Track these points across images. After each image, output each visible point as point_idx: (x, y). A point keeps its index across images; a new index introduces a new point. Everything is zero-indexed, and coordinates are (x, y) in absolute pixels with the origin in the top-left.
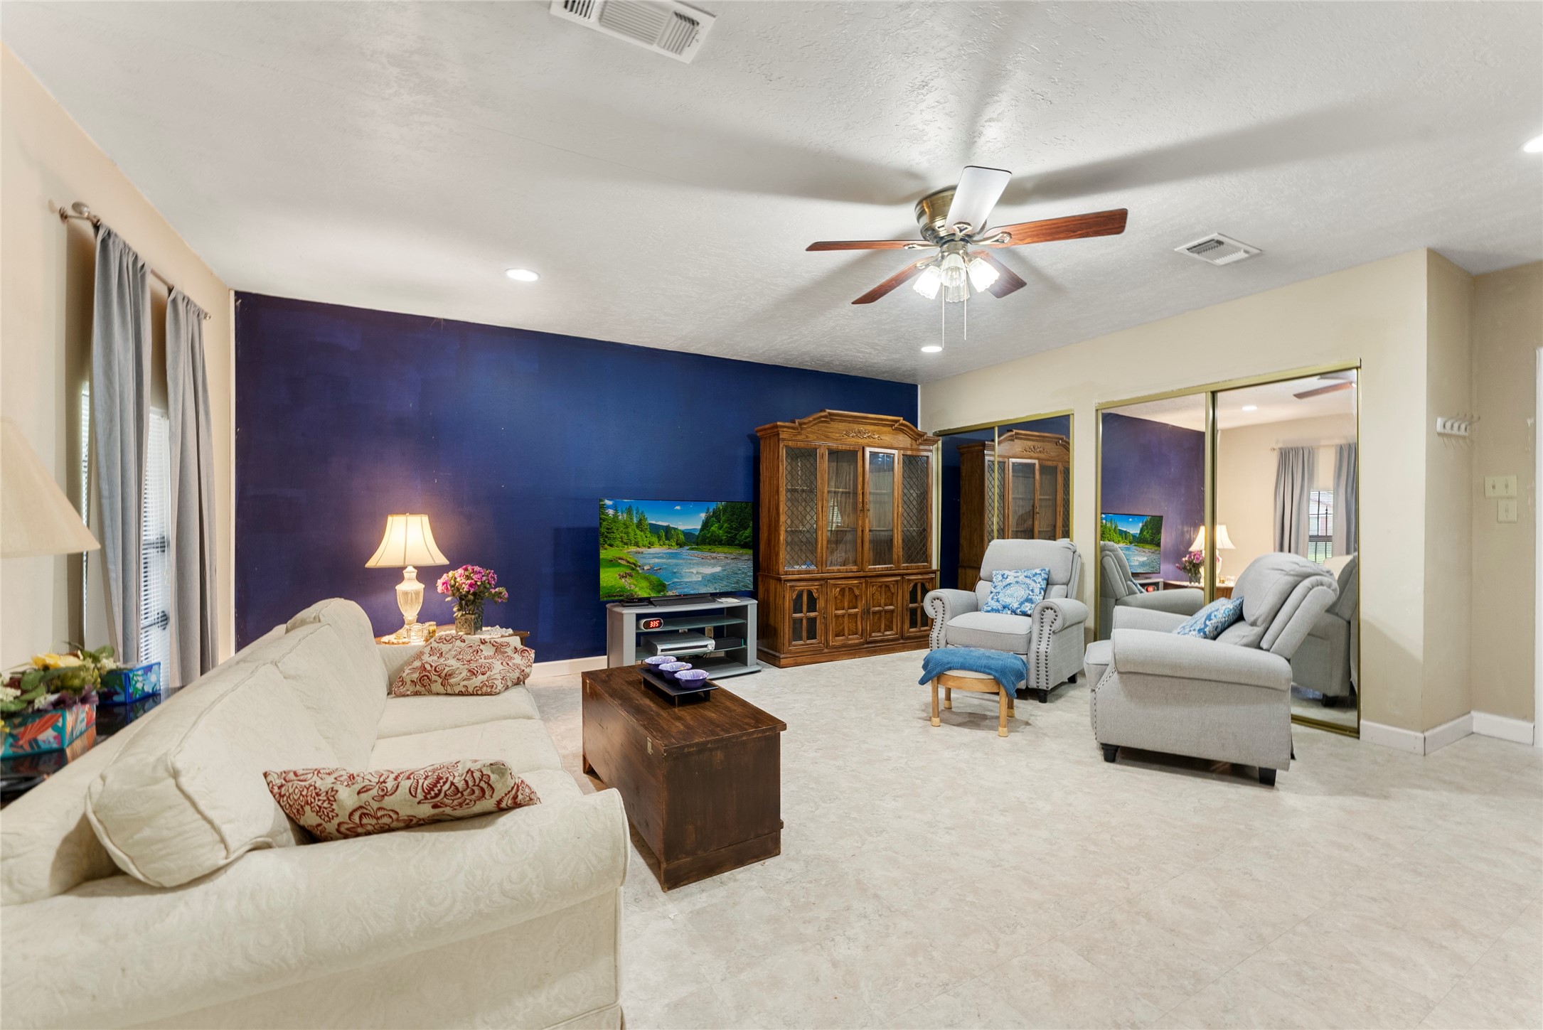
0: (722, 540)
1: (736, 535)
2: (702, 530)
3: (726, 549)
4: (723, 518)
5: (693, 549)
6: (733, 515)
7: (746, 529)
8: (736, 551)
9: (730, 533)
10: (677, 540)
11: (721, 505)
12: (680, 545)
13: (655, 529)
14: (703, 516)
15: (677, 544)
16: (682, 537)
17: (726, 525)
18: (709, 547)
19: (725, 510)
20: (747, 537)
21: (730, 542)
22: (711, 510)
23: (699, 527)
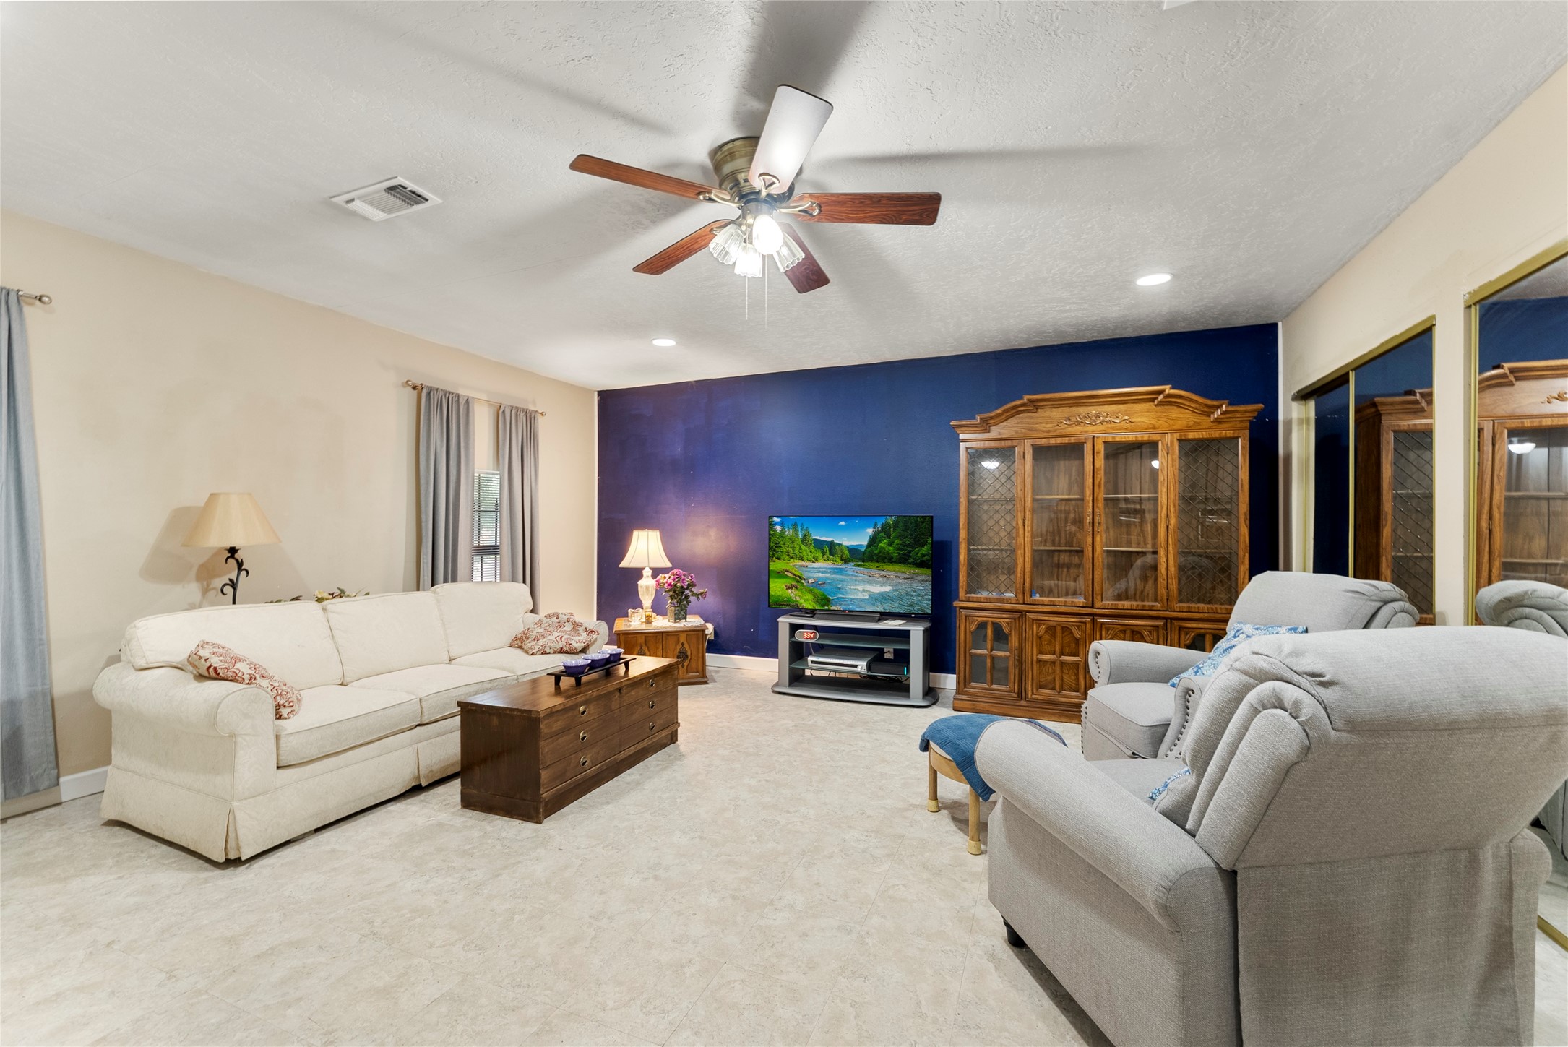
0: (892, 558)
1: (910, 552)
2: (869, 545)
3: (897, 568)
4: (893, 534)
5: (858, 566)
6: (906, 530)
7: (923, 546)
8: (909, 570)
9: (902, 550)
10: (842, 556)
11: (891, 520)
12: (845, 561)
13: (819, 544)
14: (870, 531)
15: (842, 560)
16: (846, 553)
17: (897, 541)
18: (877, 564)
19: (896, 525)
20: (924, 556)
21: (903, 560)
22: (879, 525)
23: (865, 543)
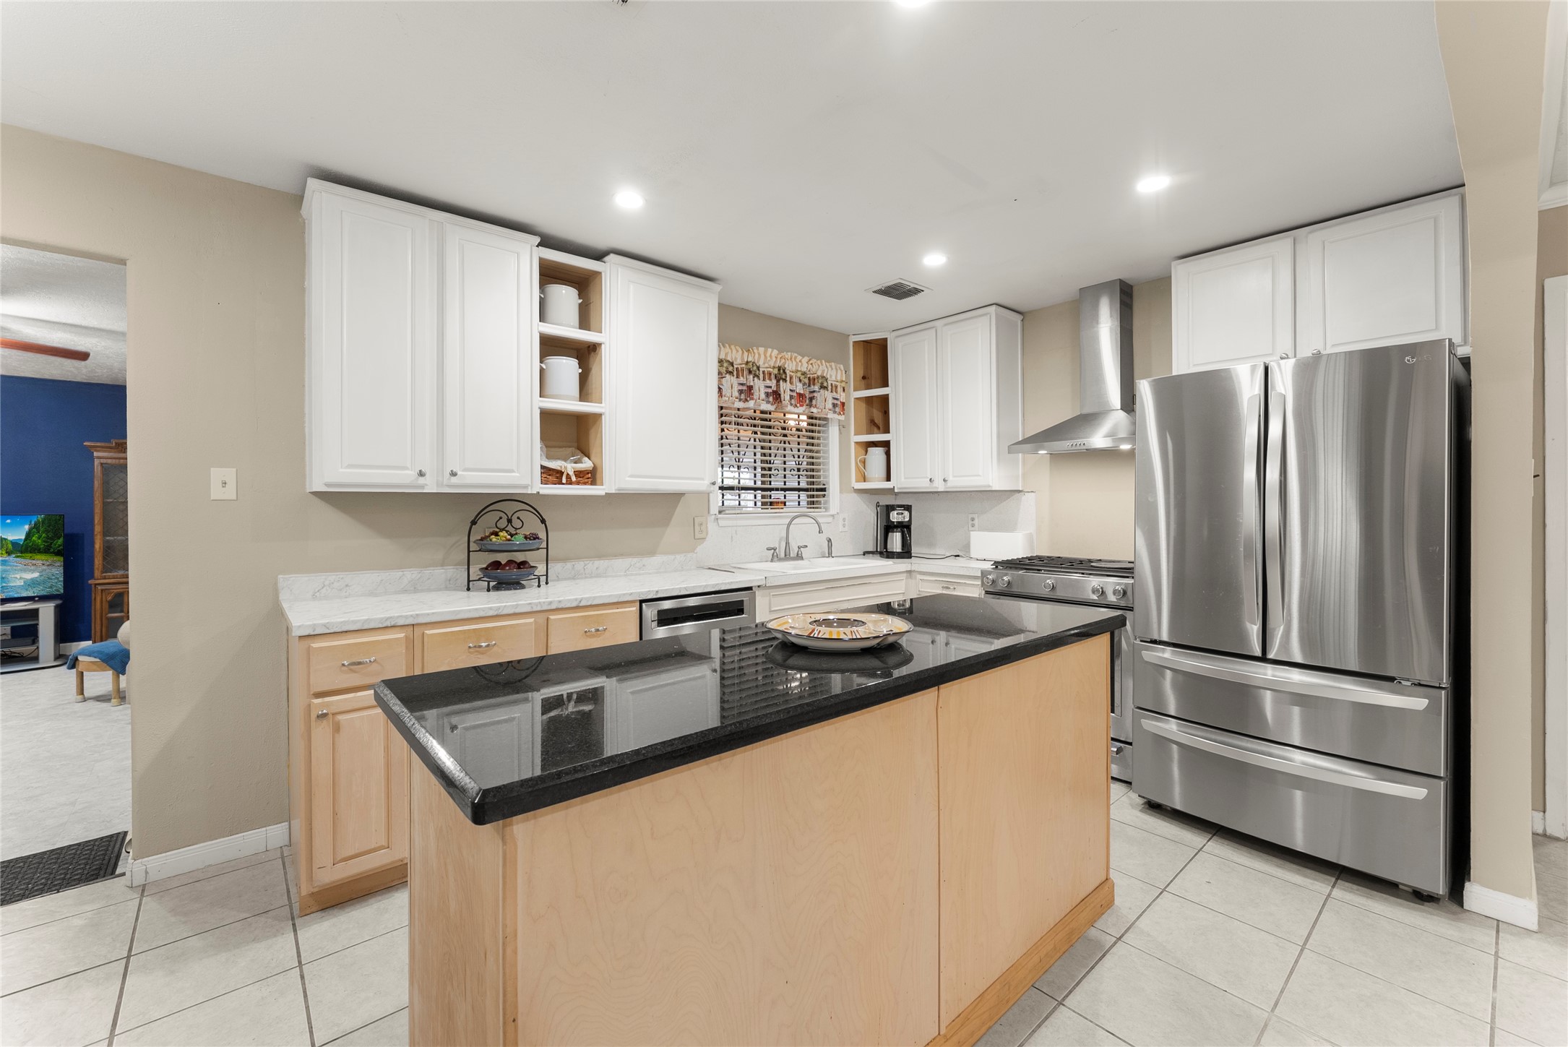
0: (40, 549)
1: (51, 544)
2: (26, 539)
3: (43, 557)
4: (42, 529)
5: (18, 557)
6: (49, 526)
7: (59, 538)
8: (49, 558)
9: (47, 542)
10: (7, 549)
11: (41, 517)
12: (9, 553)
14: (27, 527)
15: (7, 553)
16: (10, 546)
17: (44, 535)
18: (30, 555)
19: (43, 522)
20: (60, 546)
21: (46, 551)
22: (33, 523)
23: (23, 537)
